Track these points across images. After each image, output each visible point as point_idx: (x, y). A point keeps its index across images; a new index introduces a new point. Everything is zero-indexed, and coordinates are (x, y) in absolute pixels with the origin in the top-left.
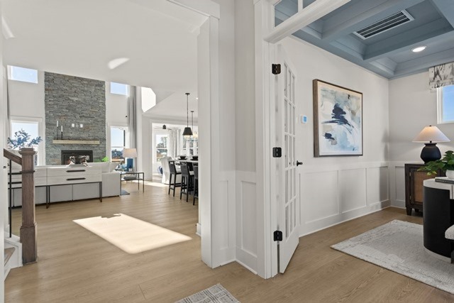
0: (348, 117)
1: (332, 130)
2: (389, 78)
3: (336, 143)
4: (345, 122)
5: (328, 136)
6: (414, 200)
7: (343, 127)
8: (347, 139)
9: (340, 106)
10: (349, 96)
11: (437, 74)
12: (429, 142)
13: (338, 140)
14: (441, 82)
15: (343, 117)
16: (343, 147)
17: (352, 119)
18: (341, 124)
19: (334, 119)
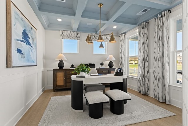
0: (31, 41)
1: (22, 47)
2: (45, 29)
3: (24, 57)
4: (29, 44)
5: (19, 51)
6: (56, 84)
7: (28, 46)
8: (30, 55)
9: (27, 32)
10: (31, 28)
11: (62, 33)
12: (60, 60)
13: (25, 55)
14: (64, 37)
15: (28, 40)
16: (28, 61)
17: (33, 43)
18: (27, 44)
19: (23, 40)
